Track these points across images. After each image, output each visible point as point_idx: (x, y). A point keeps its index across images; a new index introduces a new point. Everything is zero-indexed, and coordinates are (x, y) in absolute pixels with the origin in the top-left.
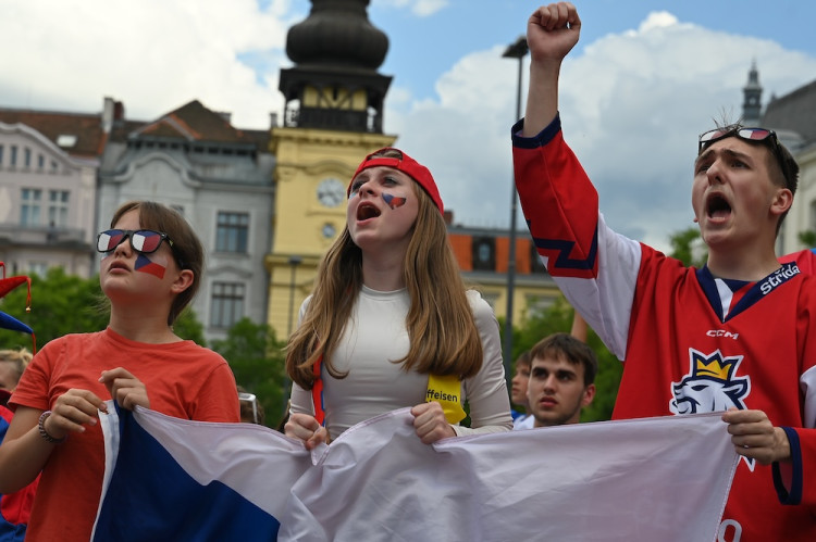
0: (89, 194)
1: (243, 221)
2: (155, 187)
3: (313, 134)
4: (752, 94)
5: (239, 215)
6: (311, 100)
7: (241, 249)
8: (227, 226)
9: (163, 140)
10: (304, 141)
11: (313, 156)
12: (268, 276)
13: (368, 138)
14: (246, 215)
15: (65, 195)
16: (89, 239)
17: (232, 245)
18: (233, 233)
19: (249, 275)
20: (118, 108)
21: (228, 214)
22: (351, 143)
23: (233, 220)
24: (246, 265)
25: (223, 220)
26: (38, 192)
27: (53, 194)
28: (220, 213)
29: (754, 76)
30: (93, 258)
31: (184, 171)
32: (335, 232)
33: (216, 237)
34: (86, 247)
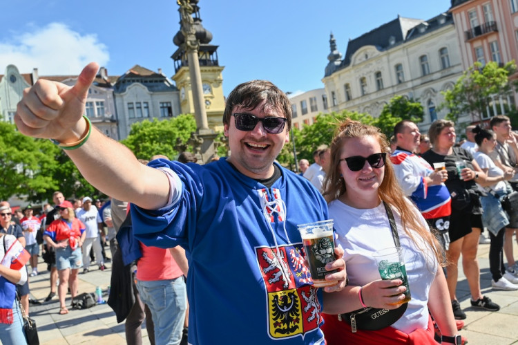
0: (112, 101)
1: (169, 105)
2: (137, 96)
5: (167, 103)
7: (170, 114)
8: (163, 107)
9: (133, 79)
13: (215, 68)
14: (170, 103)
16: (115, 118)
17: (166, 114)
18: (166, 110)
20: (106, 71)
21: (163, 103)
22: (209, 71)
23: (165, 105)
25: (161, 105)
28: (161, 103)
29: (332, 36)
30: (118, 125)
31: (146, 88)
32: (210, 103)
33: (160, 112)
34: (115, 121)
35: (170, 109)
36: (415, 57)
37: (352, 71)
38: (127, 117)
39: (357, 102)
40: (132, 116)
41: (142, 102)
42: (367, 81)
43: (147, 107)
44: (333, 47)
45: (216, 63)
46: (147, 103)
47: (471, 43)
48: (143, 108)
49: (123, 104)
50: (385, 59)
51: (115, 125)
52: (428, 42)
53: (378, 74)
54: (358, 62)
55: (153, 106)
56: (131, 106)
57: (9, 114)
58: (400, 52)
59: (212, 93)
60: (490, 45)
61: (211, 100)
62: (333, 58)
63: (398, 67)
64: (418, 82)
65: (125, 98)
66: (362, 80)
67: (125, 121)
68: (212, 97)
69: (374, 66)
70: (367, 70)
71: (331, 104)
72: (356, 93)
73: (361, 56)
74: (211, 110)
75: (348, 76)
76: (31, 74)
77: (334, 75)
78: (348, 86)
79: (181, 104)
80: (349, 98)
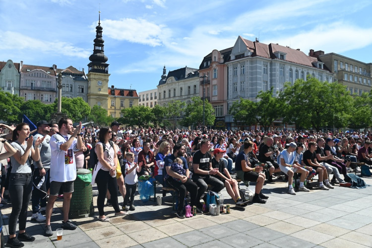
0: (55, 82)
2: (67, 81)
3: (97, 73)
5: (82, 86)
6: (96, 67)
7: (83, 92)
10: (95, 74)
11: (96, 77)
12: (87, 96)
13: (106, 74)
15: (50, 82)
17: (81, 91)
18: (81, 89)
19: (84, 96)
20: (56, 66)
22: (103, 75)
24: (83, 94)
25: (79, 87)
26: (45, 81)
27: (48, 82)
29: (164, 67)
31: (72, 78)
32: (101, 90)
33: (78, 90)
34: (55, 91)
35: (83, 89)
36: (187, 86)
37: (167, 86)
39: (167, 100)
40: (64, 90)
41: (70, 84)
42: (171, 91)
43: (71, 87)
44: (164, 73)
45: (107, 72)
46: (72, 85)
47: (203, 86)
50: (177, 84)
51: (55, 93)
52: (191, 81)
53: (175, 90)
54: (169, 83)
55: (75, 87)
56: (64, 85)
57: (6, 81)
58: (182, 83)
60: (208, 88)
62: (163, 77)
63: (181, 89)
64: (186, 97)
66: (170, 91)
69: (174, 86)
70: (172, 87)
71: (158, 98)
72: (167, 96)
73: (170, 80)
74: (101, 93)
75: (165, 88)
76: (19, 64)
77: (160, 86)
78: (165, 92)
79: (88, 88)
80: (165, 98)
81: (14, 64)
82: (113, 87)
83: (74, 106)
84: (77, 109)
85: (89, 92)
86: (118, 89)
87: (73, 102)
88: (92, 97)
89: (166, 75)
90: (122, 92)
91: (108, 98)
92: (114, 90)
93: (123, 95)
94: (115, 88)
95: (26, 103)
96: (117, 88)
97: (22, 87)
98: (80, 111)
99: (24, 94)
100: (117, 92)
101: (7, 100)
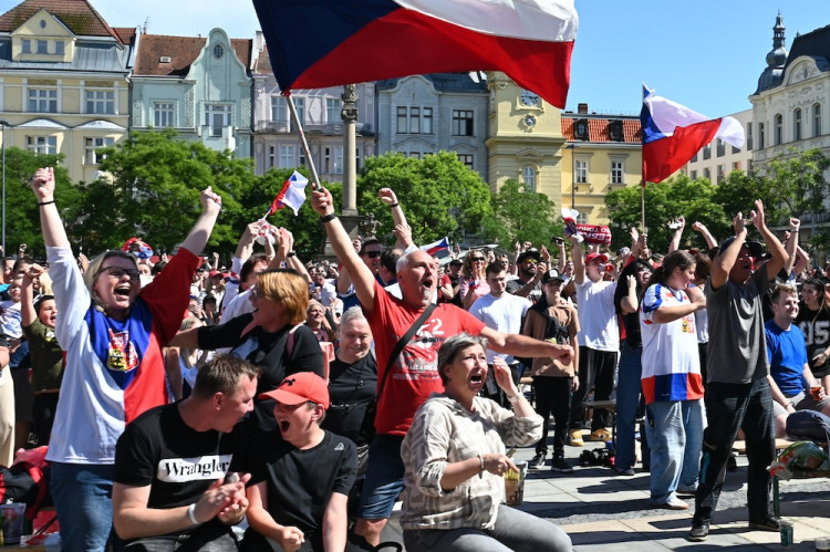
0: (371, 101)
1: (469, 115)
2: (414, 96)
4: (778, 31)
5: (466, 112)
7: (469, 132)
8: (459, 118)
12: (487, 149)
14: (472, 112)
16: (373, 130)
17: (463, 131)
18: (463, 123)
19: (476, 148)
21: (459, 111)
23: (463, 115)
24: (473, 141)
25: (456, 115)
26: (336, 101)
28: (455, 111)
29: (778, 21)
30: (376, 141)
31: (432, 84)
32: (534, 122)
33: (452, 127)
34: (371, 135)
35: (470, 123)
37: (786, 95)
38: (394, 130)
39: (786, 150)
40: (402, 129)
41: (422, 107)
42: (803, 114)
43: (430, 117)
44: (778, 43)
46: (431, 109)
48: (422, 117)
49: (389, 107)
50: (827, 83)
51: (372, 142)
53: (817, 108)
54: (794, 81)
55: (441, 115)
56: (402, 112)
57: (207, 107)
59: (540, 106)
61: (536, 118)
62: (774, 61)
65: (394, 97)
66: (798, 113)
67: (389, 136)
68: (539, 113)
69: (813, 94)
70: (805, 98)
71: (756, 145)
72: (788, 135)
73: (800, 69)
74: (534, 134)
75: (781, 102)
76: (251, 41)
77: (762, 94)
78: (779, 118)
79: (490, 116)
80: (779, 141)
81: (235, 42)
82: (583, 107)
83: (425, 185)
84: (437, 196)
85: (492, 134)
86: (601, 116)
87: (422, 172)
88: (500, 149)
89: (785, 50)
90: (615, 128)
91: (559, 153)
92: (584, 122)
93: (620, 138)
94: (590, 112)
95: (263, 181)
96: (599, 113)
97: (261, 122)
98: (447, 203)
99: (268, 150)
100: (595, 129)
101: (195, 172)
